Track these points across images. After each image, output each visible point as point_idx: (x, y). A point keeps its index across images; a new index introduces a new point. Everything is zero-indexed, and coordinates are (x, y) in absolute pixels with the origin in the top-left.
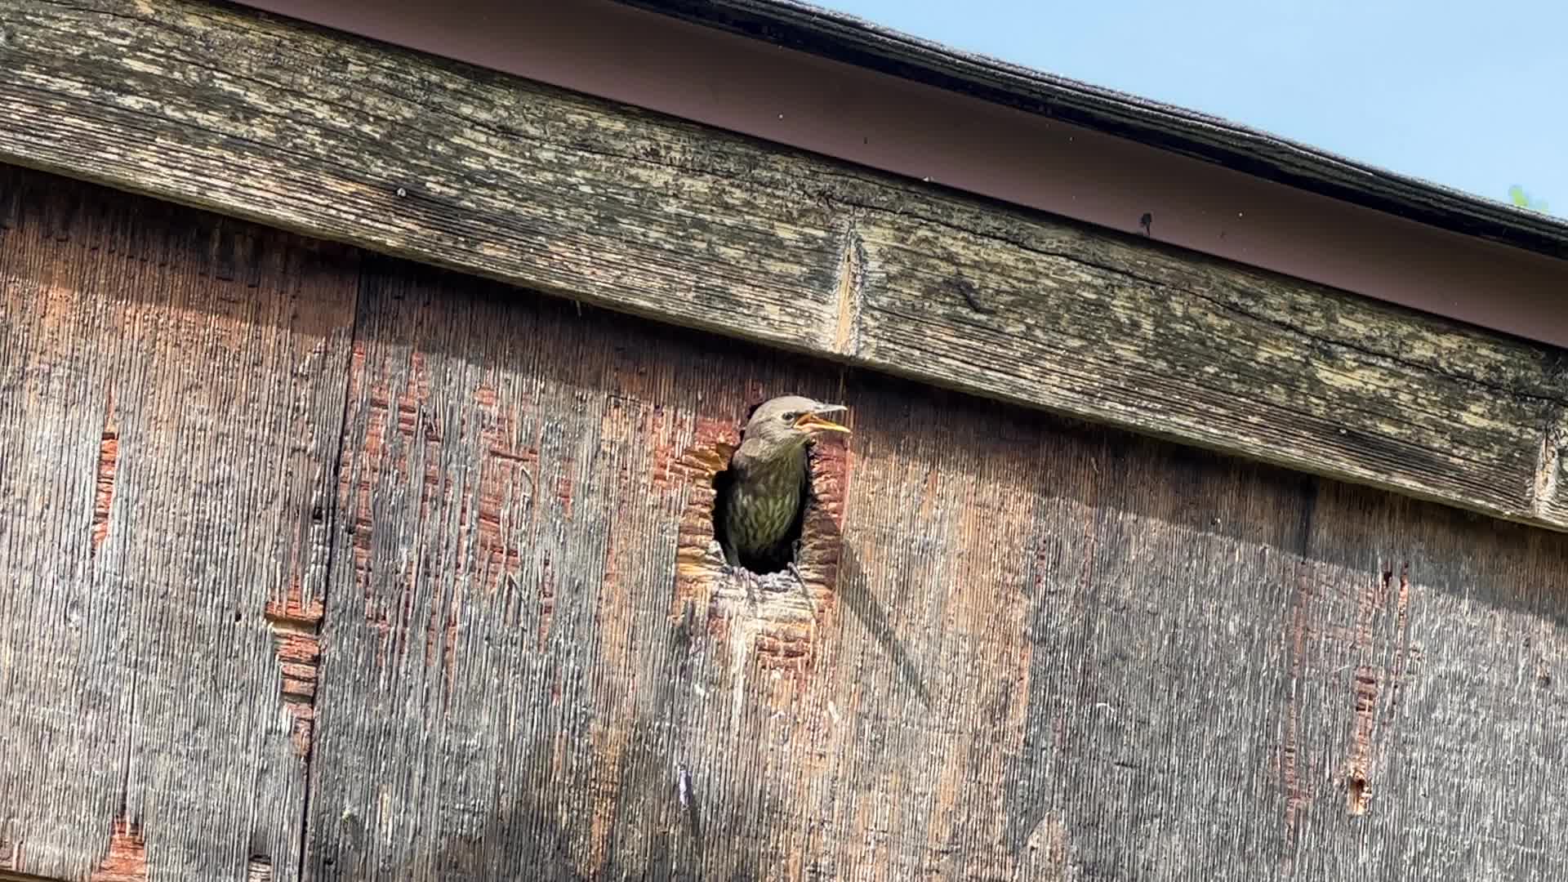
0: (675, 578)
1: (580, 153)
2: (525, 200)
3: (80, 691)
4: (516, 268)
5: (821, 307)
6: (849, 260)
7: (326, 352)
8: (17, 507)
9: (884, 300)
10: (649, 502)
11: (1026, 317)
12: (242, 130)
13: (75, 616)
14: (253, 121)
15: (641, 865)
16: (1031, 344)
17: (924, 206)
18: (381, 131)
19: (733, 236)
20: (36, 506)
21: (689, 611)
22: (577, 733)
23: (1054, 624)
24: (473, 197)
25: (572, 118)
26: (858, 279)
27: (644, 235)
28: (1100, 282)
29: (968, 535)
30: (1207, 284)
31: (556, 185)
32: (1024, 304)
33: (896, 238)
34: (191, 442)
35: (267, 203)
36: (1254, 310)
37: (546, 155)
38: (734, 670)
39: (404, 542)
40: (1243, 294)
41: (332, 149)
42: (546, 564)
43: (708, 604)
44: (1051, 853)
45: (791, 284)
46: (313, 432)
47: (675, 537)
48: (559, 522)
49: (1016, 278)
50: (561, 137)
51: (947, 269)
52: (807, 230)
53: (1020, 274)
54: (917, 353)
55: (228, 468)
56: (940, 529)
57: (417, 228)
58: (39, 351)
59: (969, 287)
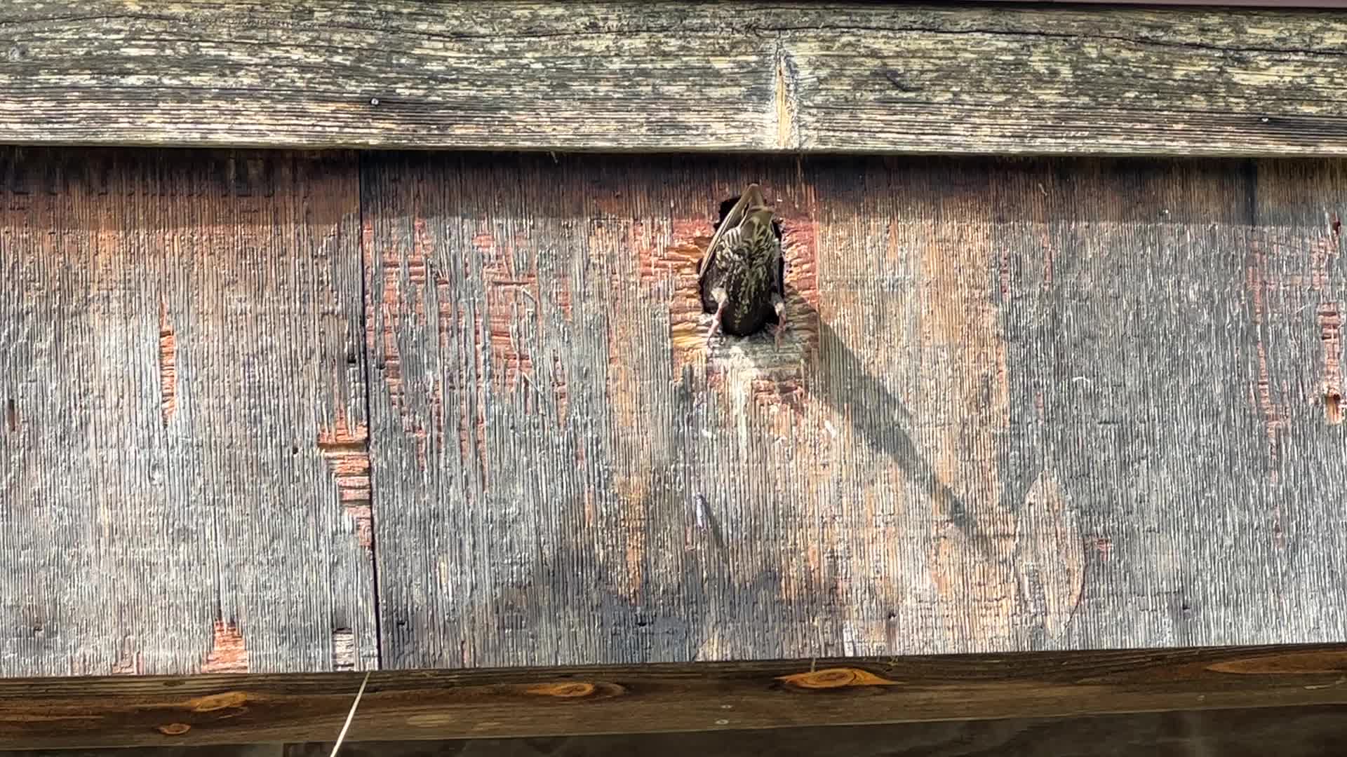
0: (672, 350)
1: (528, 39)
2: (485, 85)
3: (170, 531)
4: (486, 139)
5: (761, 116)
6: (781, 74)
7: (339, 234)
8: (97, 403)
9: (819, 99)
10: (639, 295)
11: (951, 86)
12: (231, 82)
13: (157, 475)
14: (239, 74)
15: (675, 579)
16: (960, 107)
17: (844, 18)
18: (350, 58)
19: (674, 76)
20: (112, 397)
21: (688, 374)
22: (602, 486)
23: (1023, 323)
24: (439, 92)
25: (517, 13)
26: (792, 87)
27: (594, 91)
28: (1015, 45)
29: (934, 266)
30: (1117, 27)
31: (510, 68)
32: (947, 77)
33: (821, 48)
34: (235, 325)
35: (261, 134)
36: (1165, 39)
37: (497, 47)
38: (735, 412)
39: (428, 367)
40: (1152, 28)
41: (310, 81)
42: (556, 360)
43: (704, 365)
44: (1048, 505)
45: (731, 103)
46: (337, 297)
47: (667, 318)
48: (562, 326)
49: (937, 58)
50: (508, 31)
51: (873, 63)
52: (739, 58)
53: (941, 54)
54: (855, 135)
55: (269, 340)
56: (907, 268)
57: (393, 126)
58: (97, 280)
59: (895, 73)
